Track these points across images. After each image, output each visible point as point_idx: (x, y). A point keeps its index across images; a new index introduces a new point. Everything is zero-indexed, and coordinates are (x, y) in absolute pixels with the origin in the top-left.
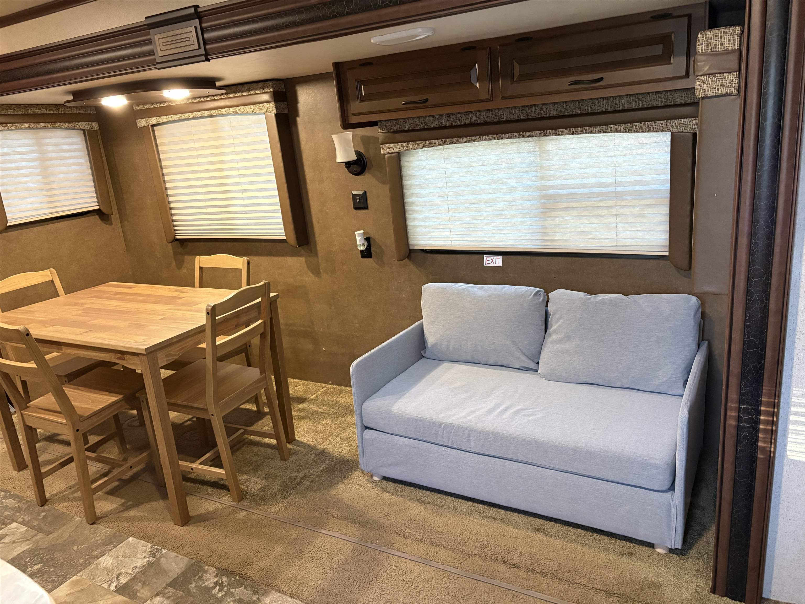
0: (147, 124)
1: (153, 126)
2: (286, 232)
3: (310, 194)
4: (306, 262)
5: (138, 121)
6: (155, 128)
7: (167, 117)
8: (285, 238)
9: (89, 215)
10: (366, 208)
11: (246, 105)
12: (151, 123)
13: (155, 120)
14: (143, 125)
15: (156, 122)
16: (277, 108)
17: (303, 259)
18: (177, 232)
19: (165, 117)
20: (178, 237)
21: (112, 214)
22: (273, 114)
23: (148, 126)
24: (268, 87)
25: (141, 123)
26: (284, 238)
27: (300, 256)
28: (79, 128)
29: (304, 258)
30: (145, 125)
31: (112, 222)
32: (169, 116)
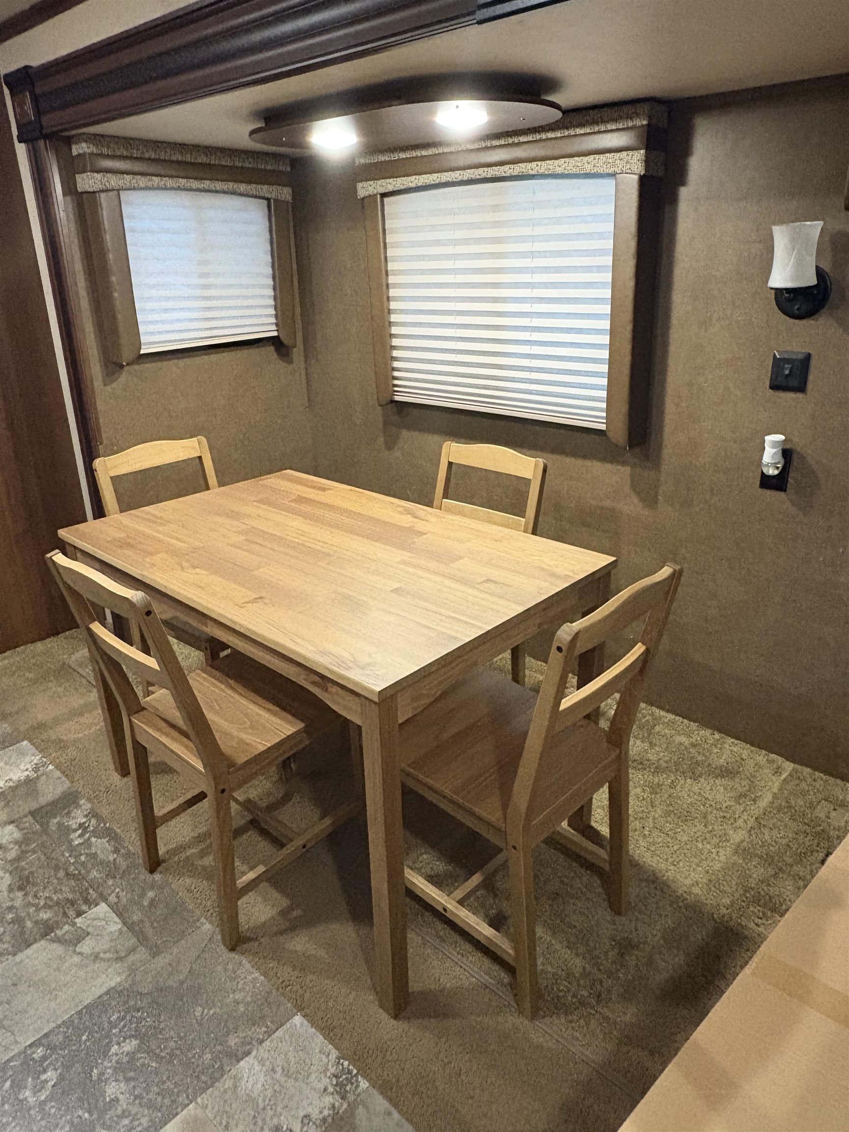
0: (375, 192)
1: (384, 195)
2: (607, 418)
3: (673, 349)
4: (632, 476)
5: (360, 185)
6: (386, 200)
7: (413, 178)
8: (604, 429)
9: (261, 344)
10: (801, 388)
11: (579, 156)
12: (382, 190)
13: (390, 184)
14: (367, 194)
15: (390, 188)
16: (647, 161)
17: (626, 470)
18: (396, 389)
19: (409, 178)
20: (397, 398)
21: (295, 347)
22: (636, 177)
23: (375, 195)
24: (638, 115)
25: (365, 189)
26: (603, 427)
27: (624, 463)
28: (262, 194)
29: (629, 468)
30: (371, 193)
31: (292, 359)
32: (417, 177)
